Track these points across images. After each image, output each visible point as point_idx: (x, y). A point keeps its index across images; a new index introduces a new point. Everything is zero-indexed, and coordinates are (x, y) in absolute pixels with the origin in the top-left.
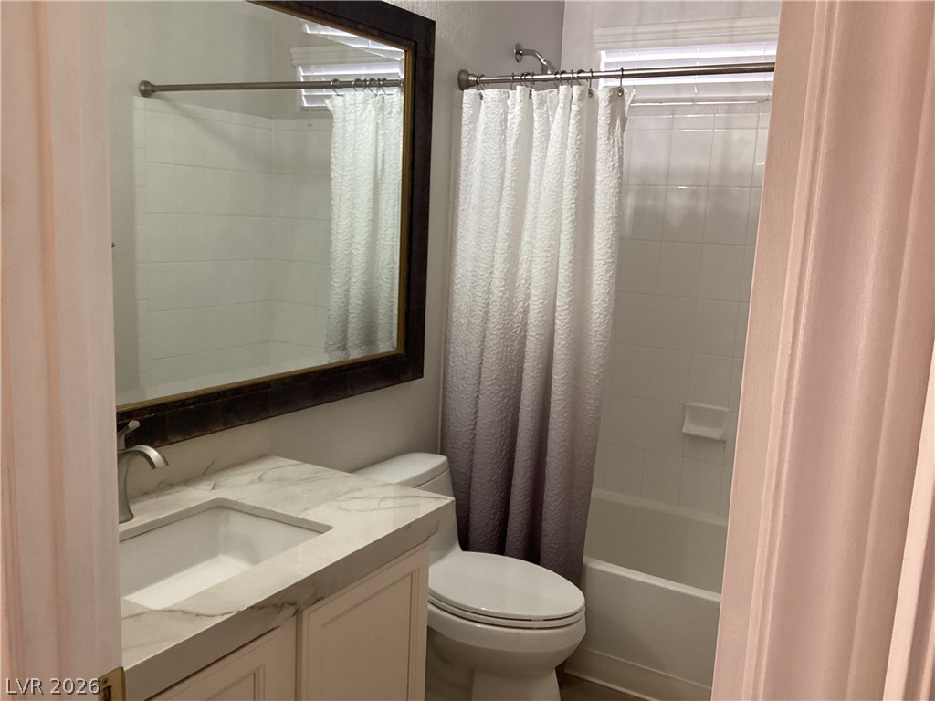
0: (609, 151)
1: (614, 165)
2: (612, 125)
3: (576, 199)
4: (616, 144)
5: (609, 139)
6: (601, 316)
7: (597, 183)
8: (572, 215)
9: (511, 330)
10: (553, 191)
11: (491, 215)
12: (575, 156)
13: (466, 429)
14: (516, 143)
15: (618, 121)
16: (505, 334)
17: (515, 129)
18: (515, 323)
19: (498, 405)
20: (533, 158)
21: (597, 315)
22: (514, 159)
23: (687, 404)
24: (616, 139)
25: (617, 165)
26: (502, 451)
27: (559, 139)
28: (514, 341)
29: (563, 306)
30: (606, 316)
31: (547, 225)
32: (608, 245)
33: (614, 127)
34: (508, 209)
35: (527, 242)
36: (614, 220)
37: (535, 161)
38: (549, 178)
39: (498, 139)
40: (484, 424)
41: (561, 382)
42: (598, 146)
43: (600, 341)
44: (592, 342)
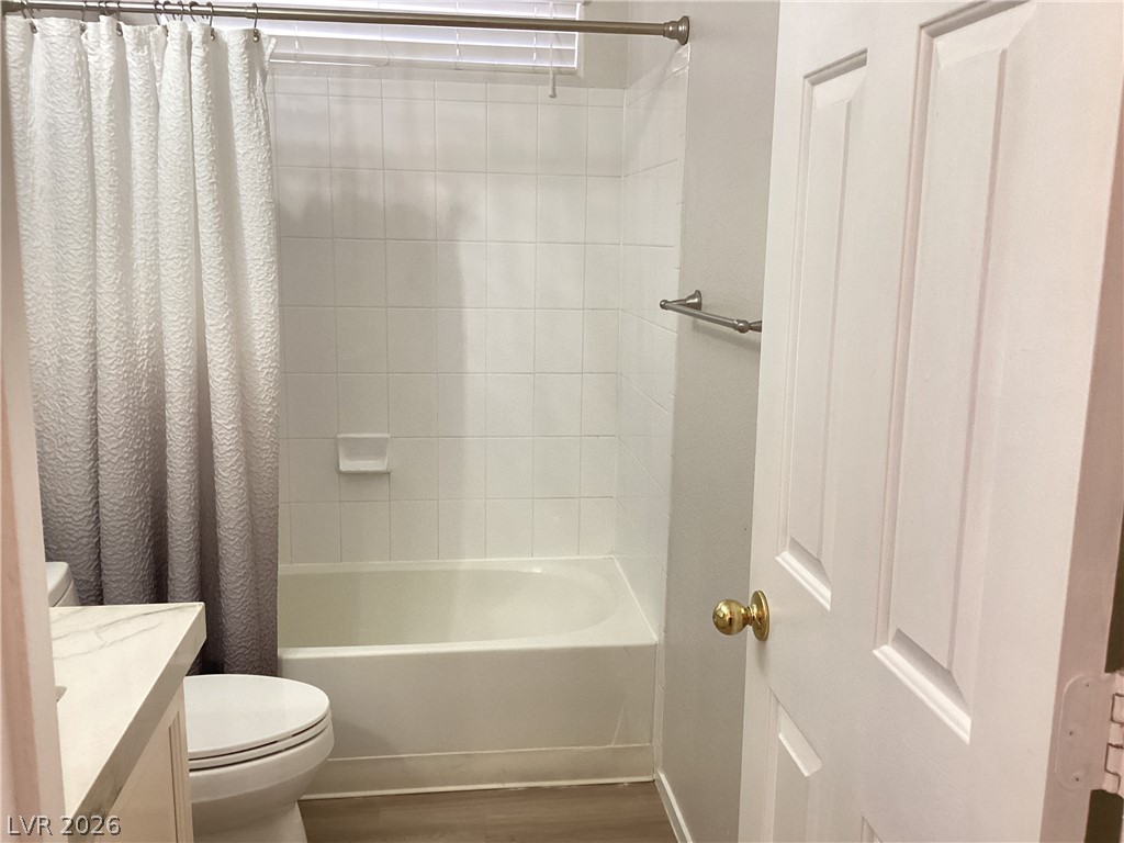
0: (252, 114)
1: (260, 133)
2: (251, 80)
3: (216, 177)
4: (259, 105)
5: (249, 97)
6: (267, 335)
7: (239, 156)
8: (214, 200)
9: (135, 366)
10: (180, 166)
11: (78, 202)
12: (207, 119)
13: (81, 517)
14: (110, 97)
15: (258, 75)
16: (129, 372)
17: (106, 78)
18: (139, 355)
19: (132, 473)
20: (133, 121)
21: (262, 333)
22: (110, 121)
23: (339, 436)
24: (258, 98)
25: (264, 133)
26: (144, 536)
27: (180, 94)
28: (141, 381)
29: (218, 324)
30: (273, 333)
31: (179, 213)
32: (266, 240)
33: (255, 83)
34: (110, 192)
35: (141, 239)
36: (269, 207)
37: (138, 124)
38: (170, 147)
39: (74, 90)
40: (115, 504)
41: (229, 427)
42: (234, 106)
43: (270, 367)
44: (259, 369)
